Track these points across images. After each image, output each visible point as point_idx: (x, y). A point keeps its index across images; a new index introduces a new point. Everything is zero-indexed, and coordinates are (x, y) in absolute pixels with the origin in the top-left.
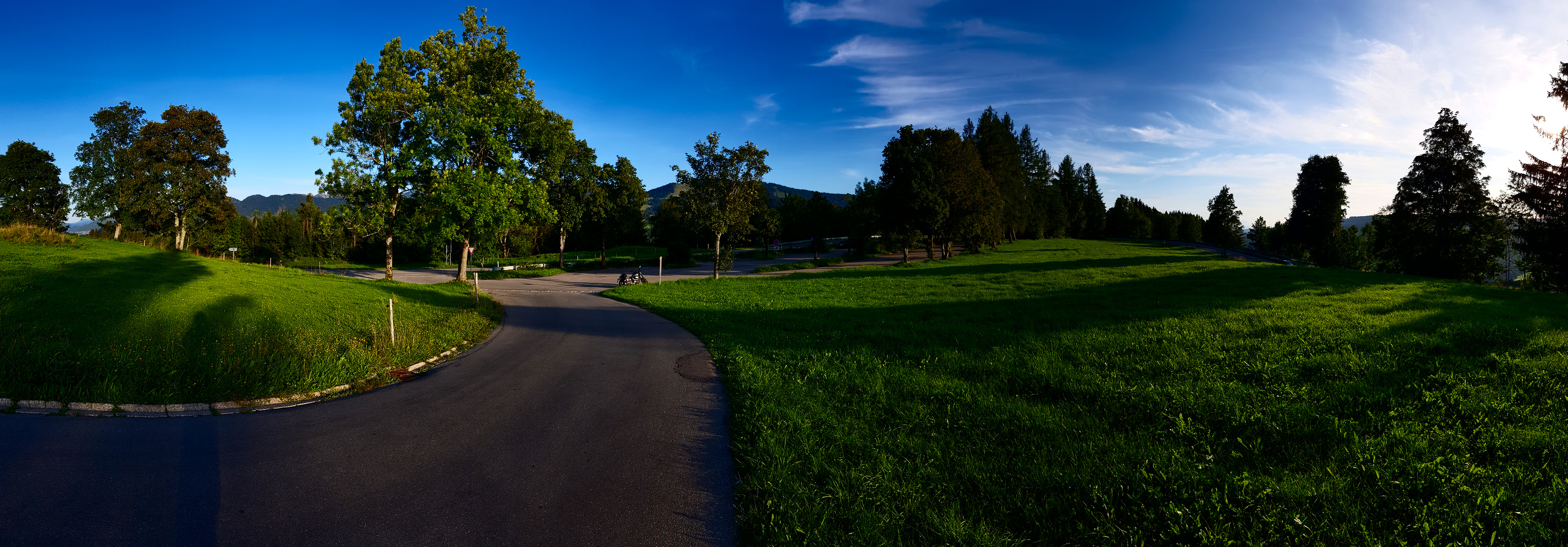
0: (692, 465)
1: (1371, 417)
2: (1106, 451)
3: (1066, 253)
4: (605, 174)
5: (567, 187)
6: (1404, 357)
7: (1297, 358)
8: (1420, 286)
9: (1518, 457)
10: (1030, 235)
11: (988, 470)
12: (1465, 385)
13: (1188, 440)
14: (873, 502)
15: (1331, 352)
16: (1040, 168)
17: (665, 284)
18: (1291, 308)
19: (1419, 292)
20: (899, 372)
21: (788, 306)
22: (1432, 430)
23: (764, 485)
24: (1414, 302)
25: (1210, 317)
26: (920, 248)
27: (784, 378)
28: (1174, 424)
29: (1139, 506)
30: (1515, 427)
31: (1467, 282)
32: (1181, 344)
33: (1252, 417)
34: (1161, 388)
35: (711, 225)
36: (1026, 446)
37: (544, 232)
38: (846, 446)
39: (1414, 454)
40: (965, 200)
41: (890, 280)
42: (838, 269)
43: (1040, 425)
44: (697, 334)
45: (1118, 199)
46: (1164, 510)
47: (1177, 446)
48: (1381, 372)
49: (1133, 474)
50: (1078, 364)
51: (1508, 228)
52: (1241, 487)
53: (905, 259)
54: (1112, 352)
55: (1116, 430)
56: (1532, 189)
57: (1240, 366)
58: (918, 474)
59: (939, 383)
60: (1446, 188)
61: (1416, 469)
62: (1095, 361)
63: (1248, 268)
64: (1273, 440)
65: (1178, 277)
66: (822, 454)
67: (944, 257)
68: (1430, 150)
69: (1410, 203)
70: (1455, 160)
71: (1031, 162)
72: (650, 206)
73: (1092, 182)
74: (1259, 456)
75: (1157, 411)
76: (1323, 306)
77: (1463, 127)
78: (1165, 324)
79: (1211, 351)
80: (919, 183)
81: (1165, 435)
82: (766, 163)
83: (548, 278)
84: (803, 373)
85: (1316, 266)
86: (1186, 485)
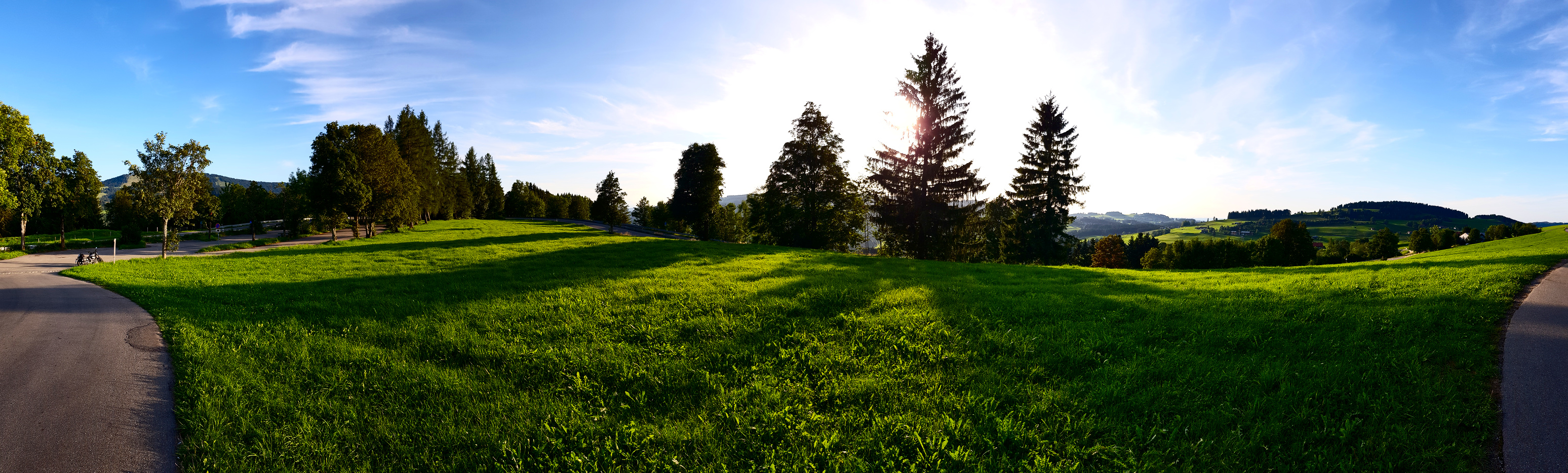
0: (140, 427)
1: (736, 372)
2: (513, 409)
3: (472, 231)
4: (63, 166)
5: (27, 176)
6: (767, 319)
7: (677, 321)
8: (788, 256)
9: (851, 403)
10: (442, 216)
11: (399, 430)
12: (816, 343)
13: (585, 396)
14: (293, 460)
15: (705, 315)
16: (449, 158)
17: (119, 263)
18: (673, 277)
19: (787, 261)
20: (323, 340)
21: (228, 282)
22: (784, 383)
23: (201, 445)
24: (781, 270)
25: (601, 287)
26: (347, 228)
27: (221, 347)
28: (571, 382)
29: (544, 456)
30: (851, 377)
31: (831, 251)
32: (575, 310)
33: (638, 374)
34: (559, 350)
35: (159, 211)
36: (434, 407)
37: (5, 217)
38: (272, 408)
39: (768, 403)
40: (386, 186)
41: (319, 256)
42: (274, 248)
43: (448, 389)
44: (147, 308)
45: (515, 183)
46: (566, 459)
47: (576, 401)
48: (747, 331)
49: (538, 428)
50: (485, 331)
51: (866, 204)
52: (629, 434)
53: (333, 238)
54: (514, 318)
55: (521, 390)
56: (884, 172)
57: (627, 329)
58: (335, 434)
59: (358, 350)
60: (812, 170)
61: (769, 418)
62: (500, 328)
63: (633, 242)
64: (655, 393)
65: (570, 251)
66: (250, 416)
67: (368, 236)
68: (798, 137)
69: (781, 183)
70: (819, 146)
71: (442, 152)
72: (105, 194)
73: (492, 169)
74: (644, 407)
75: (556, 371)
76: (701, 275)
77: (825, 118)
78: (560, 292)
79: (602, 316)
80: (345, 172)
81: (565, 392)
82: (207, 157)
83: (10, 260)
84: (238, 342)
85: (697, 239)
86: (584, 436)
